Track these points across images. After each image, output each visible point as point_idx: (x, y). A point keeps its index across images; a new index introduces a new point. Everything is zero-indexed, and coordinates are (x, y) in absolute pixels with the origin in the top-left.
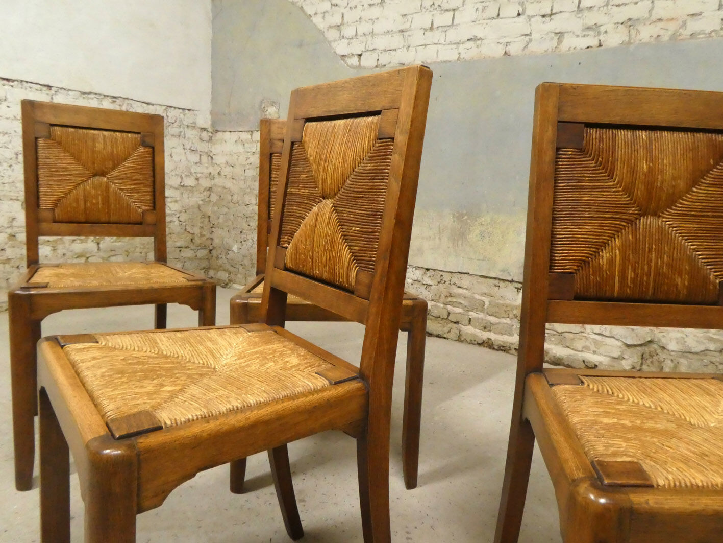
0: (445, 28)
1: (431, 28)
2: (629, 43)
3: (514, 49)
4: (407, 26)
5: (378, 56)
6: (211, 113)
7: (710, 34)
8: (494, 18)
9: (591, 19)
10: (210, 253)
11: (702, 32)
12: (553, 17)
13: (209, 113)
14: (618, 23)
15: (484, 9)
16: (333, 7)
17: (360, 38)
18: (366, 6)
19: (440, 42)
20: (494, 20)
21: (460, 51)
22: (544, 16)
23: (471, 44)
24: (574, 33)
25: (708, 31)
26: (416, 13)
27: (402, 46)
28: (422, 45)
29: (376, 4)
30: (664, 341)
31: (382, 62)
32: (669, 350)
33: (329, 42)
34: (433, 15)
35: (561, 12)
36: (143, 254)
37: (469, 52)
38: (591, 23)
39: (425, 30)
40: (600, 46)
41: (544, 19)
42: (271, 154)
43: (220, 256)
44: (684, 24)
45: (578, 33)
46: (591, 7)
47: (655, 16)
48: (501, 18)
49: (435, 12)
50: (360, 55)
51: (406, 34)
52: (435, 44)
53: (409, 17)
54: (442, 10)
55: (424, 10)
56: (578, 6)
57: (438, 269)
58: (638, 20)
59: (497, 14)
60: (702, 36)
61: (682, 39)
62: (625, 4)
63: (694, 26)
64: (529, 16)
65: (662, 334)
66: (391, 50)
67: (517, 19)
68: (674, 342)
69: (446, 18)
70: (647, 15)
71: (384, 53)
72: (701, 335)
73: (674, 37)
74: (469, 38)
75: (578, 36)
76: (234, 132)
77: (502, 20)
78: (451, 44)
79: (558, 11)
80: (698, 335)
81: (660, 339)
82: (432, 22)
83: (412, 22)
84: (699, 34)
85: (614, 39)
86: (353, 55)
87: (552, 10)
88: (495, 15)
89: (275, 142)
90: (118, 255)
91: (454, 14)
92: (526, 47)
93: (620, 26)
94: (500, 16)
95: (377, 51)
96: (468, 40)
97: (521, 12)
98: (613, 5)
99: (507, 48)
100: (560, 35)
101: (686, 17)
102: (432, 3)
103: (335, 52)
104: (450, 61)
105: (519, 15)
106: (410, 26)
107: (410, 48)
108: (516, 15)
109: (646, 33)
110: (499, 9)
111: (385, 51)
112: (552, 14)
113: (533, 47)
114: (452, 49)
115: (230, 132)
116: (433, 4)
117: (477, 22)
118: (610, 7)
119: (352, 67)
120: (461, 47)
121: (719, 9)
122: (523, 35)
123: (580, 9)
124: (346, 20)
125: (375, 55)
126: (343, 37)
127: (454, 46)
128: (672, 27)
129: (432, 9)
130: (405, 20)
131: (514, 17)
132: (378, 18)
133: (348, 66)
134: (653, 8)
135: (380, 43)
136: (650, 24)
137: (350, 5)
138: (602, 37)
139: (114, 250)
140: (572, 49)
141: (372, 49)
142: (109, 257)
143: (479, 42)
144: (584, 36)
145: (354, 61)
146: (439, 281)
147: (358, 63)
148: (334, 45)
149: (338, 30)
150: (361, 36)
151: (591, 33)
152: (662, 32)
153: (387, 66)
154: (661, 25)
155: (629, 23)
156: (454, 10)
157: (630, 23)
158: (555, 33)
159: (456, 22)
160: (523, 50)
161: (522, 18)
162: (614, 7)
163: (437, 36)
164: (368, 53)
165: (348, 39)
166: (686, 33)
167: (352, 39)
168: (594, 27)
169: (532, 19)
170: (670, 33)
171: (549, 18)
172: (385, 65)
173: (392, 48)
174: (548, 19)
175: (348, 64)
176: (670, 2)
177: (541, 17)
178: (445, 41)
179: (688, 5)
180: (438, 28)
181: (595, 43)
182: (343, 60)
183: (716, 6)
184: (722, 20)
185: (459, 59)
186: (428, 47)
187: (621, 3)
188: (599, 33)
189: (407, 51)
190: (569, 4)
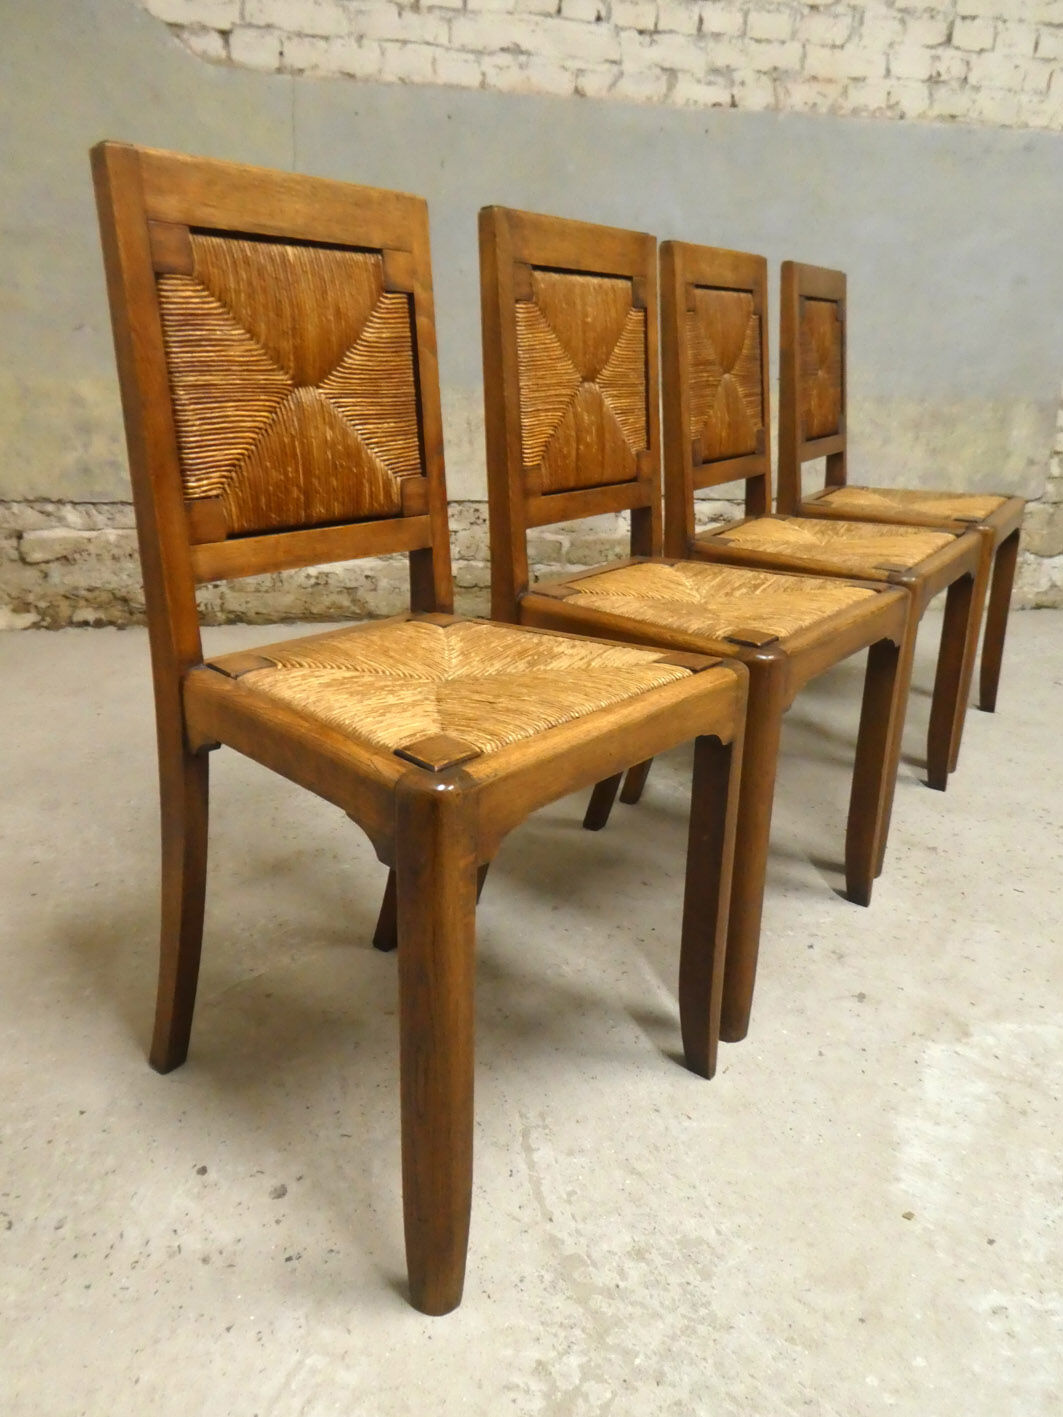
0: (448, 14)
1: (416, 6)
2: (777, 108)
3: (593, 85)
5: (282, 43)
7: (874, 112)
8: (548, 15)
9: (723, 55)
11: (866, 108)
12: (656, 37)
14: (760, 72)
19: (437, 41)
20: (549, 19)
21: (484, 69)
22: (641, 32)
23: (505, 59)
24: (693, 75)
25: (872, 108)
27: (344, 31)
28: (397, 41)
31: (294, 60)
35: (672, 31)
37: (505, 76)
38: (720, 63)
39: (401, 7)
40: (734, 105)
41: (642, 38)
44: (845, 92)
45: (700, 75)
46: (719, 34)
47: (807, 73)
48: (566, 19)
50: (225, 34)
51: (353, 6)
52: (428, 43)
56: (700, 29)
58: (786, 72)
59: (556, 8)
60: (865, 114)
61: (843, 116)
62: (768, 41)
63: (858, 97)
64: (617, 26)
66: (313, 36)
67: (594, 27)
70: (797, 67)
71: (296, 40)
73: (834, 110)
74: (505, 45)
75: (699, 81)
77: (568, 23)
78: (463, 49)
79: (666, 28)
84: (862, 110)
85: (756, 98)
86: (202, 28)
87: (656, 25)
88: (553, 9)
92: (613, 85)
93: (764, 78)
94: (563, 14)
95: (277, 33)
96: (503, 50)
97: (603, 14)
98: (752, 38)
99: (579, 80)
100: (671, 73)
101: (846, 81)
103: (146, 11)
104: (467, 88)
105: (599, 19)
107: (365, 42)
108: (593, 17)
109: (800, 96)
111: (300, 35)
112: (656, 31)
113: (627, 87)
114: (466, 62)
117: (517, 15)
118: (747, 41)
119: (205, 56)
120: (487, 60)
121: (885, 77)
122: (607, 61)
123: (702, 34)
125: (272, 42)
127: (471, 57)
128: (832, 93)
131: (589, 22)
133: (194, 53)
134: (805, 56)
135: (286, 13)
136: (803, 82)
138: (735, 91)
140: (691, 103)
141: (262, 23)
143: (523, 58)
144: (710, 83)
145: (213, 45)
146: (473, 520)
147: (223, 54)
151: (720, 80)
152: (819, 100)
153: (306, 74)
154: (817, 87)
155: (774, 75)
157: (776, 75)
158: (662, 69)
159: (471, 5)
160: (609, 89)
161: (604, 29)
162: (753, 42)
163: (431, 26)
164: (251, 34)
166: (848, 105)
168: (725, 70)
169: (622, 34)
170: (829, 102)
171: (649, 38)
172: (301, 71)
173: (320, 32)
174: (647, 39)
175: (190, 48)
176: (827, 52)
177: (636, 34)
178: (450, 42)
179: (850, 63)
180: (431, 9)
181: (725, 99)
182: (178, 36)
183: (883, 71)
184: (889, 93)
185: (483, 85)
186: (410, 46)
187: (764, 37)
188: (732, 83)
189: (360, 46)
190: (682, 20)
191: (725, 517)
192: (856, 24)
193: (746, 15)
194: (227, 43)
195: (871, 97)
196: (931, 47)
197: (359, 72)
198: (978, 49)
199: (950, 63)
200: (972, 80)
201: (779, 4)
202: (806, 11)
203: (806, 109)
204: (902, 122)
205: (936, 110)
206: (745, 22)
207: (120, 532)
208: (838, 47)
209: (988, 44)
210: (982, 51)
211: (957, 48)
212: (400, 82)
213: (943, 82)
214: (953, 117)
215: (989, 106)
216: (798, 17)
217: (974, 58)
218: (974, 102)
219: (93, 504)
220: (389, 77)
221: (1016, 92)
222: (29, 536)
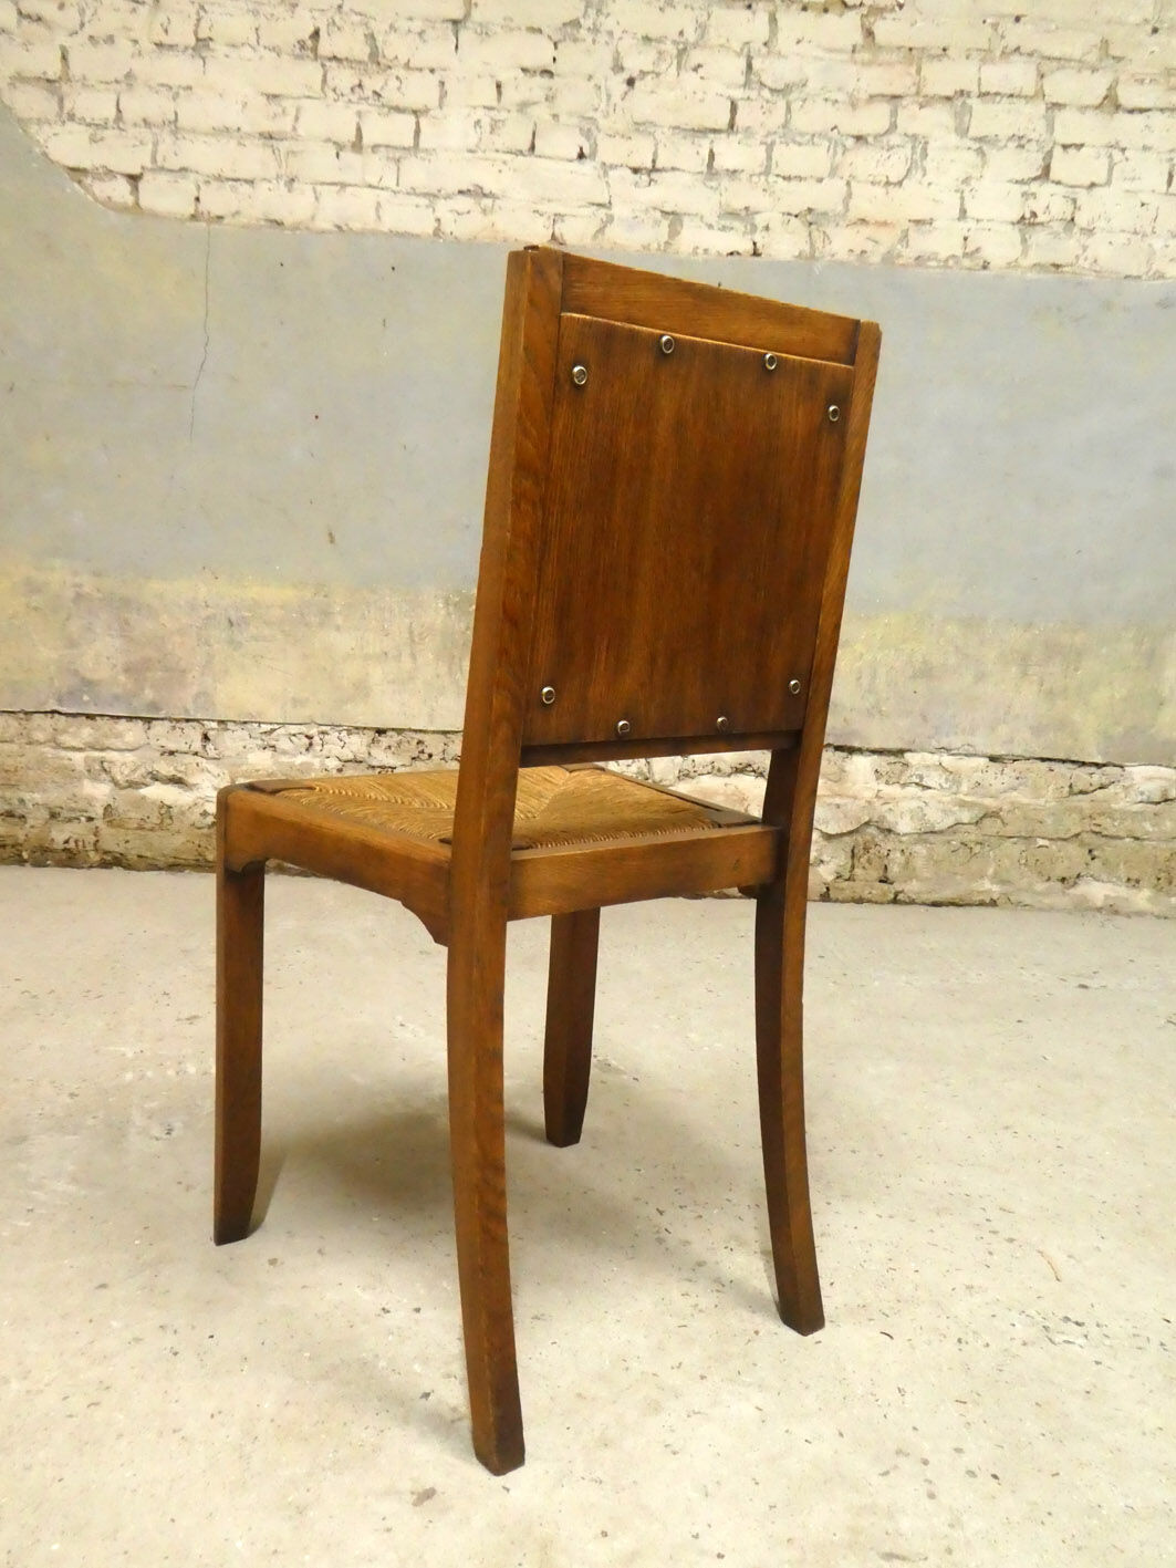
0: (398, 155)
1: (357, 146)
2: (812, 257)
3: (573, 232)
4: (285, 124)
5: (199, 188)
7: (947, 260)
8: (518, 153)
9: (739, 195)
11: (934, 257)
12: (654, 176)
14: (789, 214)
15: (495, 127)
16: (25, 22)
17: (132, 131)
18: (146, 45)
19: (382, 184)
20: (520, 158)
21: (438, 214)
22: (636, 171)
23: (464, 203)
24: (702, 217)
25: (943, 255)
26: (309, 97)
27: (272, 173)
28: (334, 184)
29: (181, 48)
30: (890, 818)
31: (210, 207)
32: (899, 834)
33: (22, 122)
34: (359, 114)
35: (673, 169)
37: (464, 221)
38: (738, 204)
39: (340, 147)
40: (756, 253)
41: (637, 177)
44: (905, 237)
45: (713, 220)
46: (735, 171)
47: (853, 215)
48: (541, 157)
49: (363, 107)
50: (134, 179)
51: (283, 146)
52: (370, 186)
53: (289, 105)
54: (383, 105)
55: (331, 95)
56: (710, 165)
57: (413, 728)
58: (825, 214)
59: (528, 145)
60: (933, 263)
61: (903, 265)
62: (800, 179)
63: (921, 243)
64: (604, 164)
65: (886, 807)
66: (237, 180)
67: (576, 166)
68: (907, 818)
69: (399, 130)
70: (840, 208)
71: (215, 184)
72: (949, 799)
73: (889, 258)
74: (464, 188)
75: (710, 227)
77: (542, 161)
78: (413, 192)
79: (668, 165)
80: (944, 799)
81: (884, 817)
82: (359, 130)
83: (297, 119)
84: (929, 259)
85: (784, 244)
86: (111, 173)
87: (654, 161)
88: (525, 146)
91: (418, 124)
92: (601, 230)
93: (793, 220)
94: (537, 151)
95: (192, 176)
96: (460, 192)
97: (586, 151)
98: (778, 176)
99: (557, 227)
100: (674, 218)
101: (906, 225)
102: (357, 82)
103: (45, 154)
104: (418, 236)
105: (581, 156)
106: (294, 129)
107: (296, 185)
108: (575, 154)
109: (842, 242)
110: (534, 134)
111: (219, 178)
112: (654, 169)
113: (615, 233)
114: (417, 206)
116: (360, 86)
117: (480, 154)
118: (772, 179)
119: (108, 203)
120: (442, 206)
121: (959, 219)
122: (593, 204)
123: (714, 171)
124: (76, 68)
125: (188, 186)
126: (72, 117)
127: (423, 201)
128: (887, 238)
129: (354, 98)
130: (274, 108)
131: (571, 161)
132: (189, 88)
133: (96, 199)
134: (849, 195)
135: (204, 155)
136: (848, 225)
137: (88, 30)
138: (758, 238)
140: (700, 251)
141: (177, 167)
143: (487, 202)
144: (724, 228)
145: (120, 191)
146: (416, 754)
147: (130, 200)
148: (41, 134)
149: (53, 92)
150: (135, 125)
151: (737, 224)
152: (869, 246)
153: (226, 221)
154: (866, 231)
155: (809, 218)
156: (415, 112)
157: (811, 218)
158: (662, 212)
159: (423, 143)
160: (595, 236)
161: (587, 167)
162: (780, 180)
163: (375, 167)
164: (163, 178)
165: (89, 125)
166: (909, 254)
167: (105, 126)
168: (743, 213)
169: (611, 173)
170: (883, 249)
171: (645, 178)
172: (220, 218)
173: (242, 175)
175: (94, 195)
176: (879, 191)
177: (629, 172)
178: (398, 184)
179: (911, 201)
180: (375, 148)
181: (745, 246)
182: (80, 182)
183: (956, 212)
184: (966, 239)
185: (437, 232)
186: (349, 189)
187: (794, 173)
188: (754, 228)
189: (289, 191)
190: (690, 156)
191: (755, 767)
192: (917, 156)
193: (770, 148)
194: (135, 190)
195: (943, 242)
196: (1022, 182)
197: (288, 221)
198: (1088, 183)
199: (1049, 200)
200: (1082, 219)
201: (813, 135)
202: (850, 142)
203: (852, 258)
204: (985, 272)
205: (1034, 257)
206: (769, 158)
208: (895, 184)
209: (1101, 177)
210: (1093, 185)
211: (1058, 183)
212: (336, 229)
213: (1042, 224)
214: (1057, 266)
215: (1107, 252)
216: (840, 150)
217: (1082, 196)
218: (1085, 248)
220: (324, 223)
221: (1144, 235)
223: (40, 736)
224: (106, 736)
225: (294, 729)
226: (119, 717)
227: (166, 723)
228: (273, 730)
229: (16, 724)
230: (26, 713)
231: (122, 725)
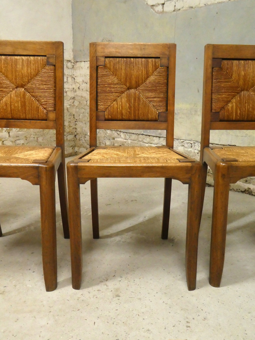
5: (175, 3)
6: (73, 51)
10: (75, 137)
13: (71, 51)
31: (178, 7)
36: (36, 139)
42: (97, 67)
43: (81, 139)
50: (163, 4)
76: (87, 61)
86: (159, 4)
89: (100, 58)
90: (21, 139)
103: (147, 4)
104: (224, 2)
115: (84, 61)
119: (158, 12)
125: (173, 3)
133: (155, 12)
139: (18, 137)
142: (16, 140)
145: (160, 8)
147: (162, 10)
153: (181, 10)
164: (168, 2)
172: (179, 9)
182: (153, 8)
194: (163, 7)
197: (194, 6)
207: (131, 141)
212: (204, 6)
219: (126, 133)
220: (202, 5)
222: (116, 139)
223: (140, 140)
224: (151, 140)
225: (188, 142)
226: (154, 136)
227: (163, 138)
228: (183, 141)
229: (136, 136)
230: (139, 134)
231: (155, 138)
